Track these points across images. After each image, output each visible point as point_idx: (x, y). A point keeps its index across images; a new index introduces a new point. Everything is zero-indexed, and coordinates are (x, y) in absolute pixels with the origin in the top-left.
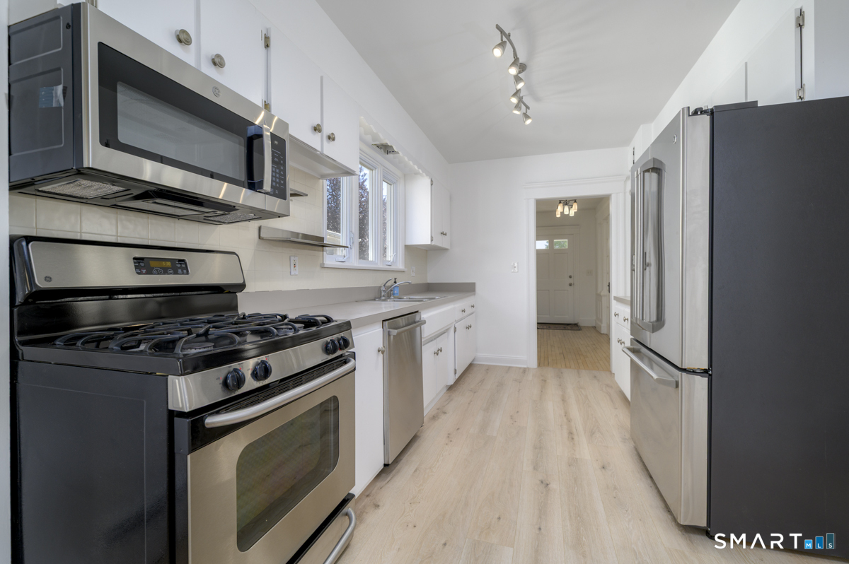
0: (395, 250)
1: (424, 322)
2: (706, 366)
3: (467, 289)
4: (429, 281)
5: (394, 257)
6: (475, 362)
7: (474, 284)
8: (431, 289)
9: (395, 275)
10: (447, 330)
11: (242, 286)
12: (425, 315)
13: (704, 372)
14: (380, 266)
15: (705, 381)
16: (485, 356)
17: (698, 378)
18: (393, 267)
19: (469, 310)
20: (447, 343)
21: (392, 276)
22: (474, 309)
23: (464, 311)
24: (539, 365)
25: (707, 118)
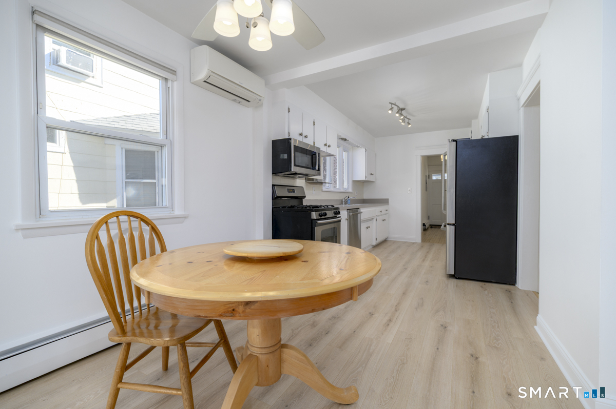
0: (348, 183)
1: (362, 213)
2: (454, 223)
3: (385, 202)
4: (365, 198)
5: (347, 186)
6: (388, 239)
7: (388, 199)
8: (365, 202)
9: (349, 195)
10: (372, 219)
11: (305, 197)
12: (362, 210)
13: (454, 225)
14: (342, 190)
15: (454, 227)
16: (393, 236)
17: (452, 226)
18: (347, 191)
19: (384, 212)
20: (373, 224)
21: (347, 195)
22: (387, 212)
23: (381, 212)
24: (422, 241)
25: (455, 143)
